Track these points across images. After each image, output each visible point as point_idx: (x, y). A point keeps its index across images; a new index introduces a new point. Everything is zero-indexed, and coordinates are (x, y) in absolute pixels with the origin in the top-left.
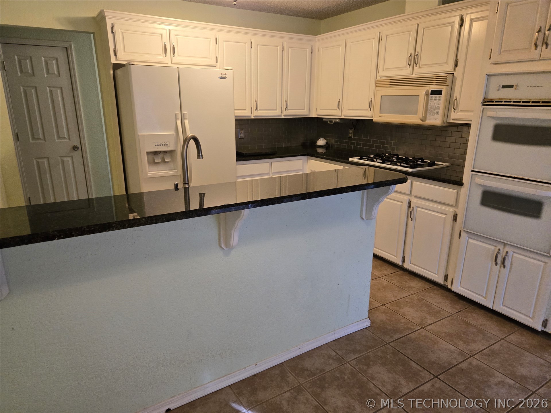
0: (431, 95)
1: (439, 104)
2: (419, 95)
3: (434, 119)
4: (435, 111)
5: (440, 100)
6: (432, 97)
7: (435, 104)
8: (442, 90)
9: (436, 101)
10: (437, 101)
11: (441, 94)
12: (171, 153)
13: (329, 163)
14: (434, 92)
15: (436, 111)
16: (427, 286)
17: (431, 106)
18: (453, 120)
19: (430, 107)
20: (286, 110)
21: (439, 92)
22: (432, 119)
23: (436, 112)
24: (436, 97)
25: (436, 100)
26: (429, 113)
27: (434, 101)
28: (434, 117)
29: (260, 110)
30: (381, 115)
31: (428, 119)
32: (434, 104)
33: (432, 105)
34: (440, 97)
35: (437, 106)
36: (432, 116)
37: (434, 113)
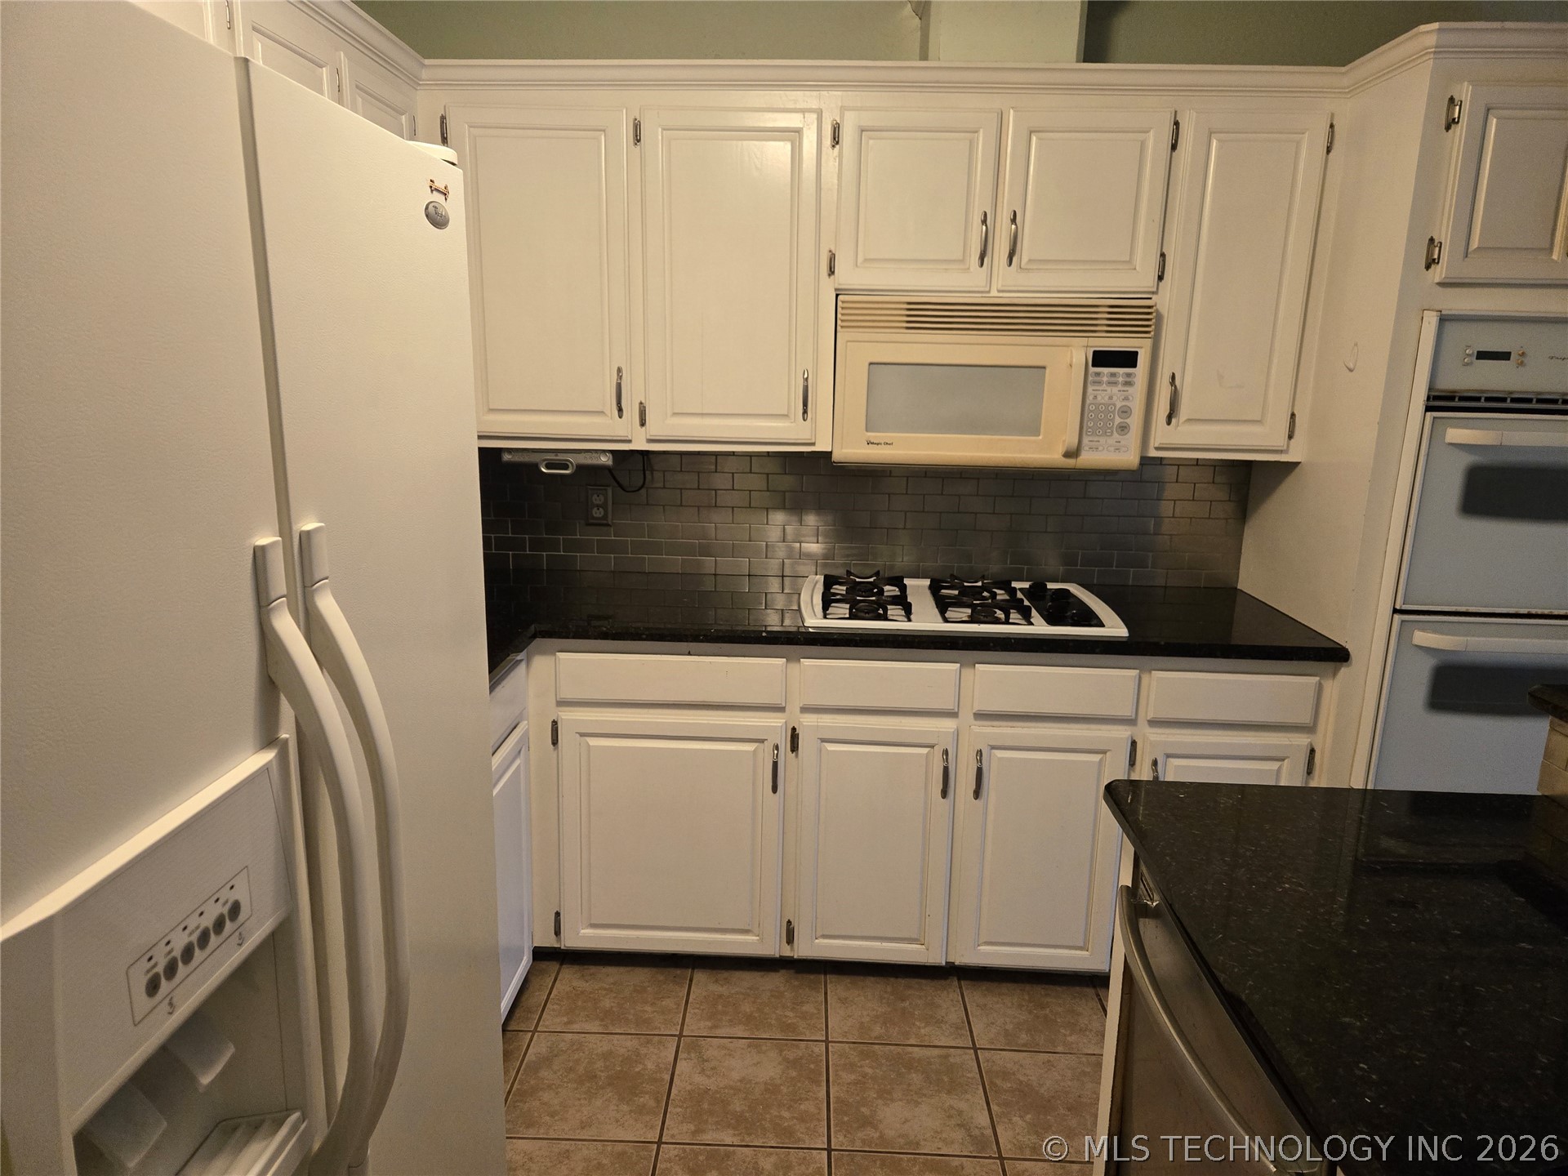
0: (1094, 365)
1: (1126, 399)
2: (1044, 368)
3: (1112, 449)
4: (1113, 420)
5: (1128, 384)
6: (1098, 374)
7: (1111, 398)
8: (1137, 353)
9: (1115, 390)
10: (1120, 387)
11: (1134, 365)
14: (1102, 359)
15: (1118, 420)
17: (1097, 405)
19: (1093, 408)
21: (1127, 359)
22: (1100, 448)
23: (1116, 423)
24: (1113, 375)
25: (1115, 383)
26: (1090, 428)
27: (1109, 389)
28: (1111, 441)
30: (872, 435)
31: (1087, 448)
32: (1107, 398)
33: (1103, 401)
34: (1129, 375)
35: (1119, 405)
36: (1102, 440)
37: (1109, 428)
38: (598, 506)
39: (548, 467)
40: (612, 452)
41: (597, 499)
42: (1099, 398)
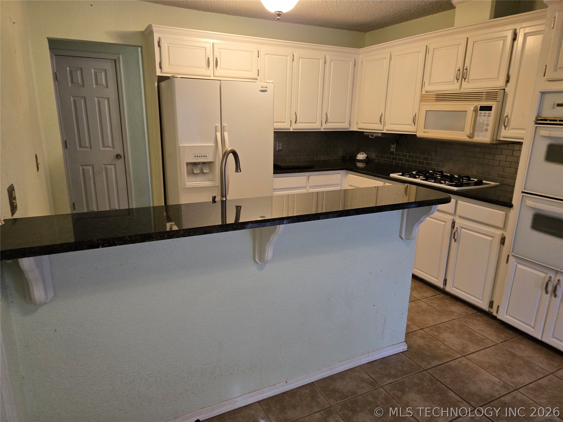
0: (480, 111)
1: (488, 121)
2: (467, 111)
3: (483, 136)
4: (483, 127)
5: (489, 116)
6: (481, 113)
7: (484, 120)
8: (492, 106)
9: (485, 118)
10: (487, 117)
11: (491, 110)
12: (210, 164)
13: (369, 178)
14: (483, 108)
15: (485, 127)
16: (470, 311)
17: (480, 123)
18: (503, 137)
19: (478, 123)
20: (326, 123)
21: (489, 108)
22: (480, 136)
23: (485, 128)
24: (485, 113)
25: (485, 116)
26: (477, 129)
27: (483, 118)
28: (483, 134)
29: (299, 123)
30: (425, 130)
31: (476, 136)
32: (482, 120)
33: (481, 122)
34: (489, 113)
35: (486, 123)
36: (480, 133)
37: (482, 130)
38: (392, 148)
39: (371, 136)
40: (381, 133)
41: (392, 146)
42: (480, 120)
